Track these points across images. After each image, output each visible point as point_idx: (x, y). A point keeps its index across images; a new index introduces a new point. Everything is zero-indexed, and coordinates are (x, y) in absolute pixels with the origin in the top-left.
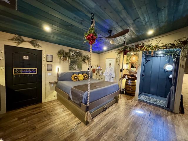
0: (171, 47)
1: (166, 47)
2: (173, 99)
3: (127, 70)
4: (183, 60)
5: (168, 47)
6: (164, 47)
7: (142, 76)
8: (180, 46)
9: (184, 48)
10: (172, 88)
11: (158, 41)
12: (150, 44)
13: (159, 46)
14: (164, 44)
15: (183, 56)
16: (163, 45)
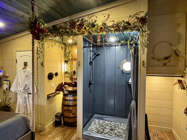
0: (125, 28)
1: (119, 28)
2: (135, 127)
3: (67, 75)
4: (143, 53)
5: (121, 29)
6: (115, 27)
7: (89, 84)
8: (137, 26)
9: (142, 30)
10: (132, 104)
11: (106, 17)
12: (93, 21)
13: (108, 25)
14: (116, 22)
15: (143, 45)
16: (114, 23)
